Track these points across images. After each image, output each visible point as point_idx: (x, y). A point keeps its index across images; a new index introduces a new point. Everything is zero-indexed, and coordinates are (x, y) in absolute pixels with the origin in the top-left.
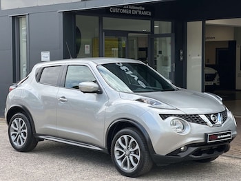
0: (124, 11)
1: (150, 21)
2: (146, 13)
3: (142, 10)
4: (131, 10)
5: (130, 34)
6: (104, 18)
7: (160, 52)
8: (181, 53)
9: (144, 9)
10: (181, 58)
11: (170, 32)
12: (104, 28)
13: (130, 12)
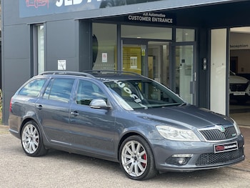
0: (143, 19)
1: (171, 29)
2: (167, 20)
3: (162, 18)
4: (151, 17)
5: (149, 43)
6: (122, 26)
7: (183, 61)
8: (205, 61)
9: (164, 16)
10: (205, 67)
11: (192, 40)
12: (122, 37)
13: (150, 20)
